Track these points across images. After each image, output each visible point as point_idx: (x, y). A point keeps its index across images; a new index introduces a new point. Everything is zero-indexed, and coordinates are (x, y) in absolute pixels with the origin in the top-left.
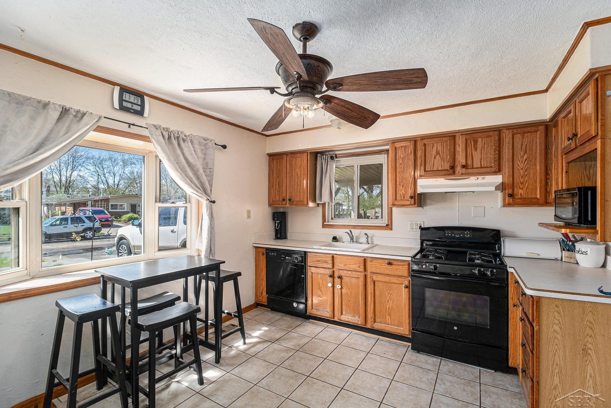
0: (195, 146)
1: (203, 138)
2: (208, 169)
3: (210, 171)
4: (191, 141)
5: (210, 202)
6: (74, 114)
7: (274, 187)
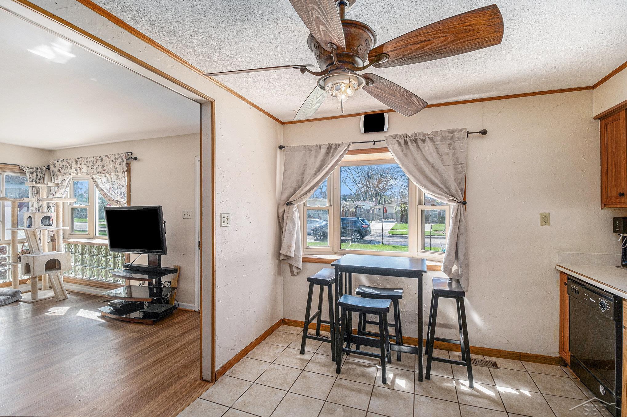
0: (436, 143)
1: (448, 131)
2: (459, 165)
3: (462, 167)
4: (431, 139)
5: (458, 203)
6: (335, 147)
7: (609, 173)
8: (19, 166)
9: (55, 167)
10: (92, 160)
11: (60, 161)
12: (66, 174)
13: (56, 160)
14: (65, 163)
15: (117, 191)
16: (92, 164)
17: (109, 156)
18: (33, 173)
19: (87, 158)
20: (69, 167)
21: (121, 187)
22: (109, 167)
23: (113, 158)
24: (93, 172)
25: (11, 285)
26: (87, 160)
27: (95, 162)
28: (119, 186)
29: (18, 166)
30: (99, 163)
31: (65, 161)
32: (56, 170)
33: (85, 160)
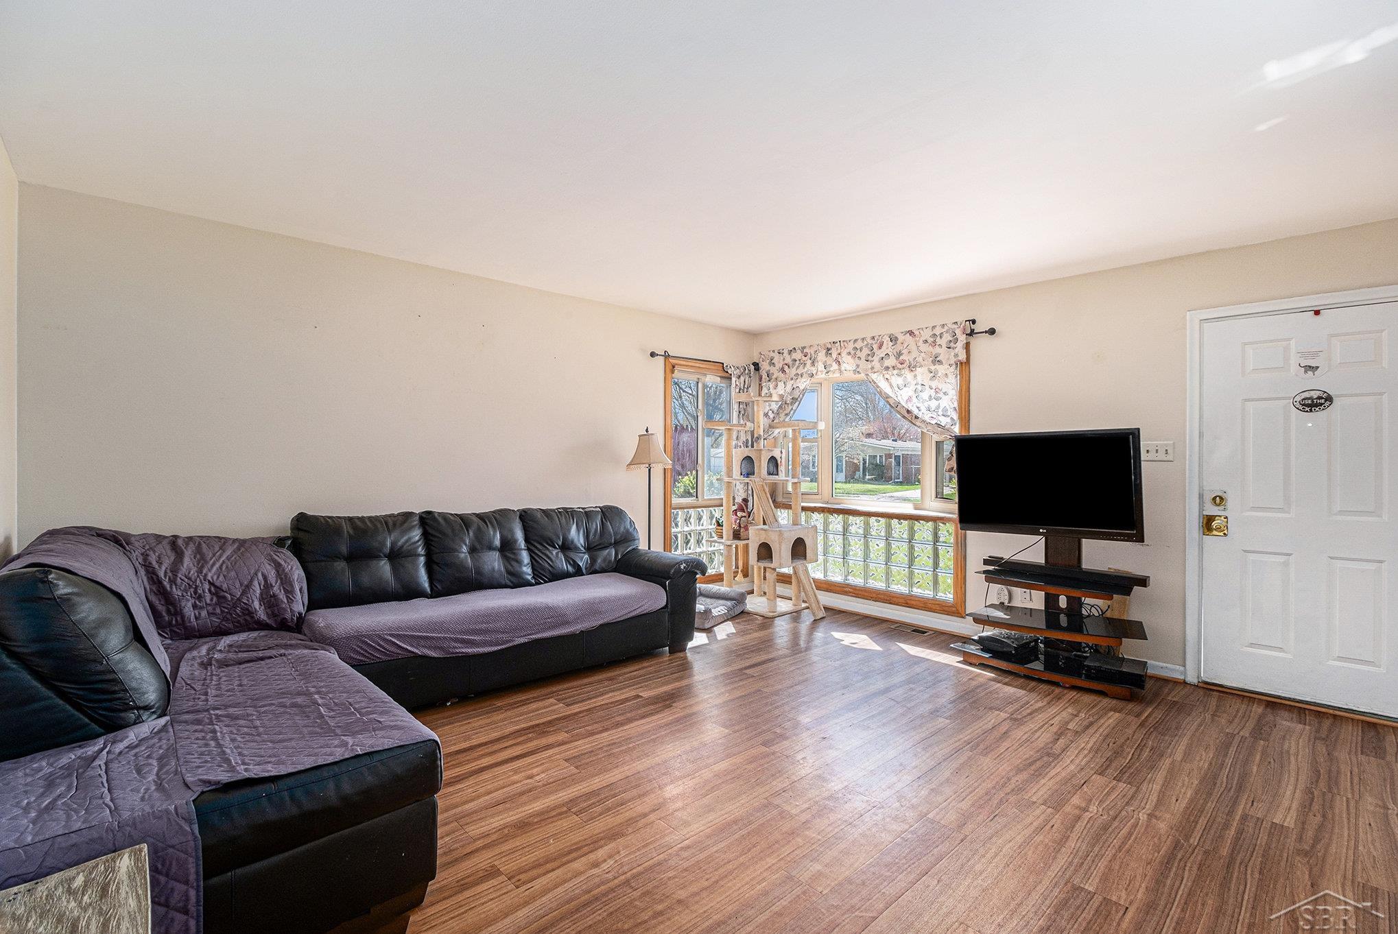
8: (723, 364)
9: (772, 364)
10: (867, 345)
11: (786, 352)
12: (802, 376)
13: (776, 352)
14: (798, 355)
15: (926, 404)
16: (869, 353)
17: (917, 333)
18: (740, 377)
19: (856, 341)
20: (809, 362)
21: (941, 395)
22: (915, 354)
23: (927, 334)
24: (872, 368)
25: (722, 580)
26: (856, 345)
27: (875, 347)
28: (936, 392)
29: (721, 365)
30: (888, 347)
31: (799, 351)
32: (774, 370)
33: (851, 345)
